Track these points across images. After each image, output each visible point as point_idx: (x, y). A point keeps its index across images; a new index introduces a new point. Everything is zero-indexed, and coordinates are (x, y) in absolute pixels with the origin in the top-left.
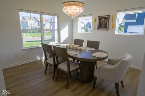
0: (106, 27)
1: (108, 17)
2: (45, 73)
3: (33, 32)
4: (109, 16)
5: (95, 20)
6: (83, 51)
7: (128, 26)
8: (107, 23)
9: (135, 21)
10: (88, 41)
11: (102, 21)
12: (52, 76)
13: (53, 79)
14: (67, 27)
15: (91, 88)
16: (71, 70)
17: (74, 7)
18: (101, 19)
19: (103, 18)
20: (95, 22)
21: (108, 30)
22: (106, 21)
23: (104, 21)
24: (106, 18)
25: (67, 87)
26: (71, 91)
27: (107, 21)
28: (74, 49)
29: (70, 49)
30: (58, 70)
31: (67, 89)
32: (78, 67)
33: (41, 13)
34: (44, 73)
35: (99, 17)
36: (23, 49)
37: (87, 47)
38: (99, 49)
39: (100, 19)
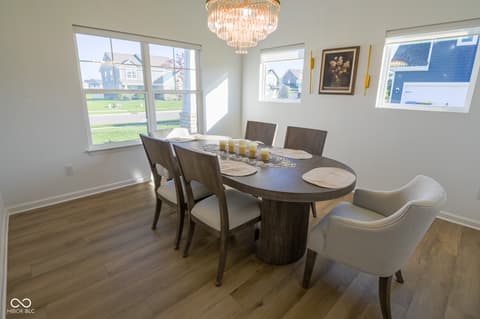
0: (348, 85)
1: (355, 50)
2: (154, 228)
3: (133, 99)
4: (358, 48)
5: (313, 60)
6: (274, 161)
7: (405, 84)
8: (349, 69)
9: (425, 68)
10: (289, 128)
11: (334, 63)
12: (173, 237)
13: (177, 248)
14: (226, 82)
15: (295, 284)
16: (232, 227)
17: (246, 12)
18: (333, 59)
19: (338, 55)
20: (312, 67)
21: (352, 94)
22: (347, 64)
23: (341, 66)
24: (347, 56)
25: (219, 280)
26: (231, 294)
27: (351, 64)
28: (244, 156)
29: (232, 152)
30: (193, 224)
31: (218, 286)
32: (256, 213)
33: (146, 39)
34: (151, 225)
35: (324, 51)
36: (91, 149)
37: (286, 147)
38: (324, 155)
39: (329, 57)
